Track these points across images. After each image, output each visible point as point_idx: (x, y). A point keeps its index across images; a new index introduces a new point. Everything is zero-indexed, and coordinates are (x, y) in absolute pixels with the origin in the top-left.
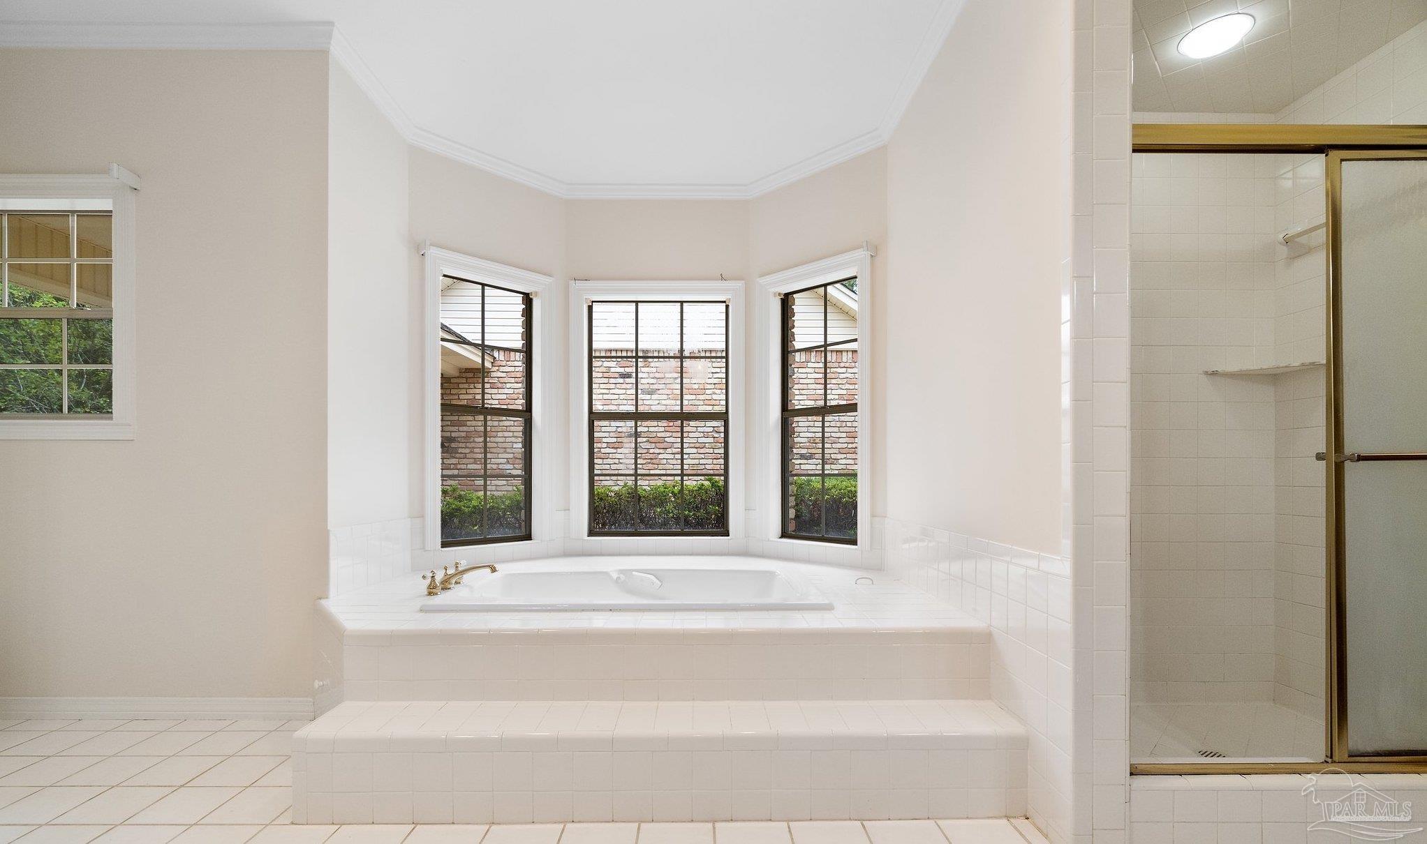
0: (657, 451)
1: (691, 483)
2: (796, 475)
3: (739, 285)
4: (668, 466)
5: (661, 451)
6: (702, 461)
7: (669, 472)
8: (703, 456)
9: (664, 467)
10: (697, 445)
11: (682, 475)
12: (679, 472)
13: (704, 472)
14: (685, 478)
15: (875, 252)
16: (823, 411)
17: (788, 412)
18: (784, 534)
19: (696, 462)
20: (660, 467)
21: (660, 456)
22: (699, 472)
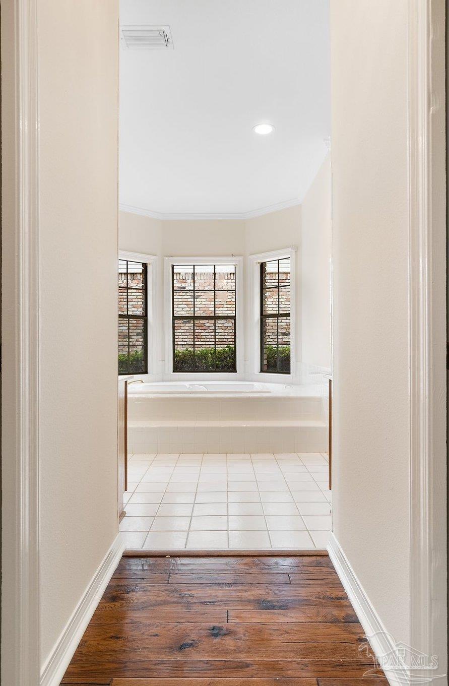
0: (200, 331)
1: (220, 348)
2: (267, 344)
3: (240, 258)
4: (206, 340)
5: (202, 331)
6: (226, 337)
7: (207, 343)
8: (226, 334)
9: (204, 340)
10: (223, 328)
11: (215, 344)
12: (213, 343)
13: (227, 343)
14: (217, 346)
15: (297, 249)
16: (277, 316)
17: (263, 316)
18: (262, 371)
19: (222, 337)
20: (202, 340)
21: (202, 334)
22: (224, 343)
